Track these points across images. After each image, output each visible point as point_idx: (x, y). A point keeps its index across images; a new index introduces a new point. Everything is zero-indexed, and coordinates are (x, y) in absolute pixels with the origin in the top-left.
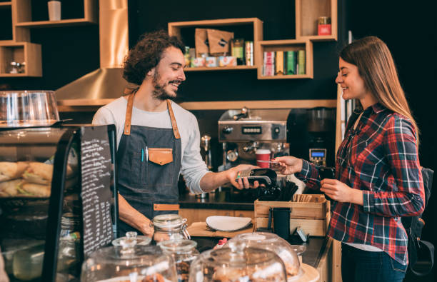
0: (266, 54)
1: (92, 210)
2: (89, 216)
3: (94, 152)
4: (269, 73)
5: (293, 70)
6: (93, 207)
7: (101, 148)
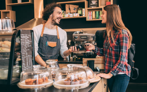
0: (89, 12)
1: (25, 57)
2: (24, 59)
3: (26, 38)
4: (90, 19)
5: (98, 17)
6: (26, 56)
7: (28, 37)
